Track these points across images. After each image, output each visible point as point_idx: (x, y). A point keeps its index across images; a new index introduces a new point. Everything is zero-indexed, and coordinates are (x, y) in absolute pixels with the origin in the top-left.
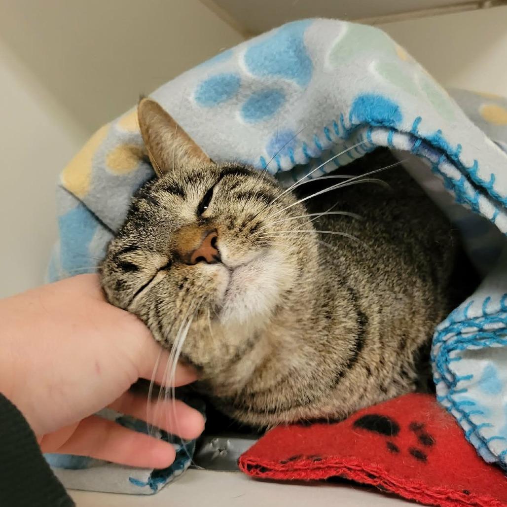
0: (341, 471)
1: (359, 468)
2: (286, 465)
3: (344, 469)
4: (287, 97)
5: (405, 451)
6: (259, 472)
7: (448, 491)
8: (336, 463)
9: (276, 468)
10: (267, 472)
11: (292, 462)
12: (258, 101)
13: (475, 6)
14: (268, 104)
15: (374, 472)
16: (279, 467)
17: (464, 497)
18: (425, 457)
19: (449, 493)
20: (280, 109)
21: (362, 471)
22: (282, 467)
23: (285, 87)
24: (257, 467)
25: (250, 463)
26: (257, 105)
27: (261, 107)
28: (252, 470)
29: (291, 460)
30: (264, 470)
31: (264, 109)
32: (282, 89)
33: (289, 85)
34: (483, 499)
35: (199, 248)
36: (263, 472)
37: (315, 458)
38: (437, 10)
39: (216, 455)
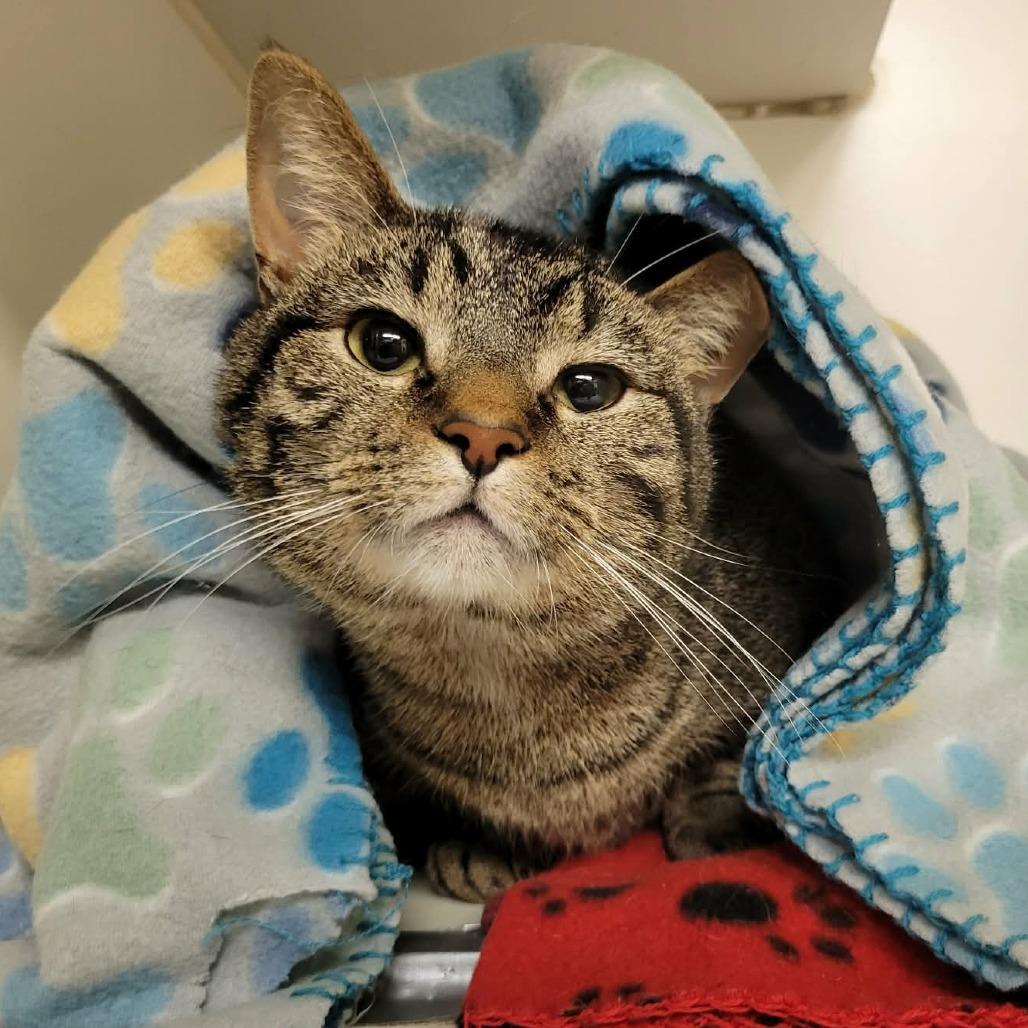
1: (743, 1010)
4: (490, 173)
5: (804, 946)
7: (932, 1013)
12: (435, 172)
14: (454, 180)
15: (778, 1011)
17: (962, 1018)
18: (847, 951)
19: (934, 1017)
20: (474, 194)
21: (751, 1013)
23: (489, 151)
26: (432, 180)
27: (438, 184)
31: (444, 189)
32: (483, 155)
33: (497, 150)
34: (1001, 1016)
35: (480, 427)
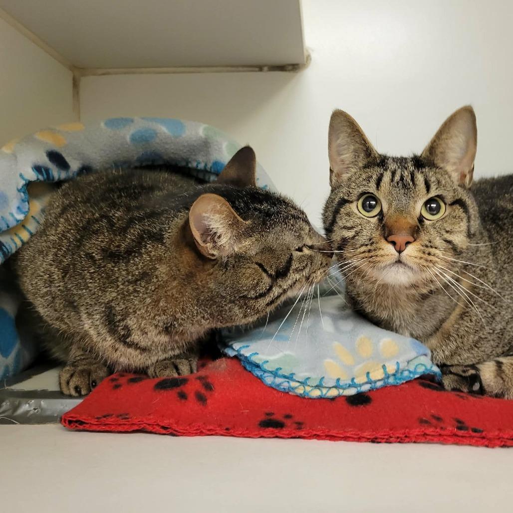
0: (143, 426)
1: (156, 423)
2: (100, 420)
3: (145, 424)
6: (78, 425)
8: (139, 421)
9: (92, 422)
10: (84, 425)
11: (105, 419)
13: (257, 69)
15: (167, 425)
16: (94, 422)
18: (206, 400)
21: (158, 425)
22: (97, 421)
24: (76, 422)
25: (70, 419)
28: (72, 425)
29: (105, 417)
30: (81, 423)
36: (81, 425)
37: (123, 417)
38: (229, 69)
39: (31, 412)
